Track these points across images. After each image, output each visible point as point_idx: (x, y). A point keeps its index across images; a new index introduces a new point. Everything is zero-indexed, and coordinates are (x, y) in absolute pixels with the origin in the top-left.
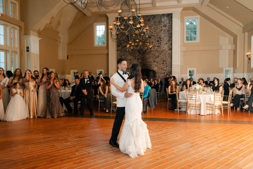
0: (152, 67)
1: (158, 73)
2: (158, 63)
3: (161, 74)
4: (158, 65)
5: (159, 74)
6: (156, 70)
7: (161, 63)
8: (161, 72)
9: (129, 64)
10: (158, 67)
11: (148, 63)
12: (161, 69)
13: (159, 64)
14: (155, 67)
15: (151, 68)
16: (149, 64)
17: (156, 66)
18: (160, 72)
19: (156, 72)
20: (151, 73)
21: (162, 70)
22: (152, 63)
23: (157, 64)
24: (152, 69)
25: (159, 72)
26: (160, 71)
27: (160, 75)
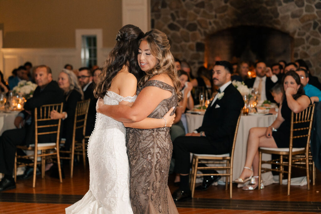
0: (279, 19)
1: (301, 42)
2: (302, 5)
3: (312, 47)
4: (301, 11)
5: (307, 44)
6: (295, 32)
7: (313, 6)
8: (312, 37)
9: (195, 8)
10: (302, 20)
11: (264, 5)
12: (312, 29)
13: (304, 8)
14: (291, 19)
15: (277, 23)
16: (269, 8)
17: (294, 16)
18: (308, 38)
19: (296, 36)
20: (277, 43)
21: (317, 30)
22: (280, 4)
23: (297, 8)
24: (278, 27)
25: (304, 37)
26: (308, 34)
27: (308, 48)
